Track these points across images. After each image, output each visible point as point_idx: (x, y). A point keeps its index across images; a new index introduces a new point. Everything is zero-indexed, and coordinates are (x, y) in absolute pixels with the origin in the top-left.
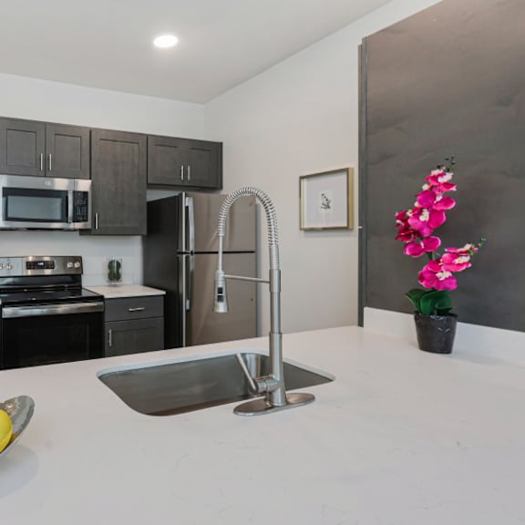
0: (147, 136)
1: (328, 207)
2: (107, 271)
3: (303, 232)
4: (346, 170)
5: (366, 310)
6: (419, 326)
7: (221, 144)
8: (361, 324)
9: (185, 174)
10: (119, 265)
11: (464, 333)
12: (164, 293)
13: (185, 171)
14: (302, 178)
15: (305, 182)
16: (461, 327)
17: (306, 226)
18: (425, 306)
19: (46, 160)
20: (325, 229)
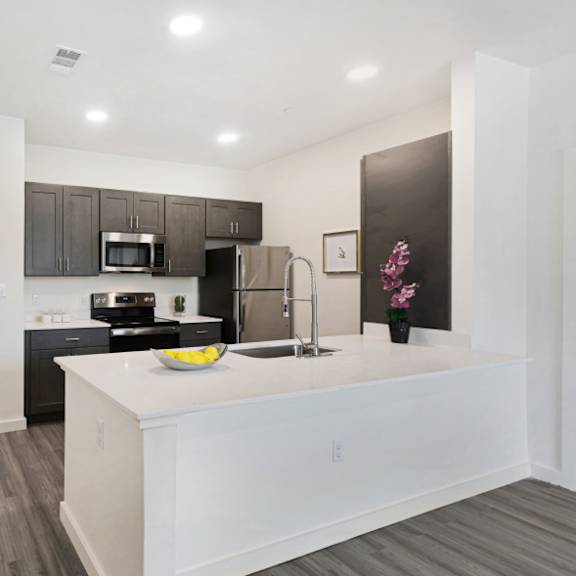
0: (206, 200)
1: (343, 257)
2: (174, 304)
3: (325, 275)
4: (356, 232)
5: (365, 324)
6: (391, 329)
7: (261, 204)
8: (362, 333)
9: (235, 229)
10: (183, 300)
11: (414, 331)
12: (221, 320)
13: (235, 227)
14: (325, 235)
15: (328, 239)
16: (413, 330)
17: (328, 270)
18: (394, 317)
19: (134, 220)
20: (342, 273)
